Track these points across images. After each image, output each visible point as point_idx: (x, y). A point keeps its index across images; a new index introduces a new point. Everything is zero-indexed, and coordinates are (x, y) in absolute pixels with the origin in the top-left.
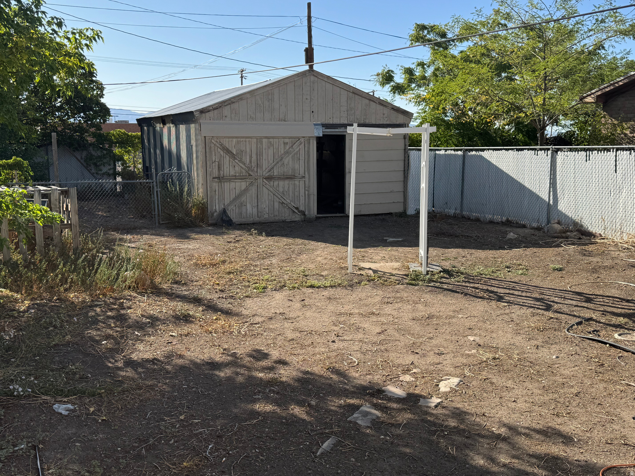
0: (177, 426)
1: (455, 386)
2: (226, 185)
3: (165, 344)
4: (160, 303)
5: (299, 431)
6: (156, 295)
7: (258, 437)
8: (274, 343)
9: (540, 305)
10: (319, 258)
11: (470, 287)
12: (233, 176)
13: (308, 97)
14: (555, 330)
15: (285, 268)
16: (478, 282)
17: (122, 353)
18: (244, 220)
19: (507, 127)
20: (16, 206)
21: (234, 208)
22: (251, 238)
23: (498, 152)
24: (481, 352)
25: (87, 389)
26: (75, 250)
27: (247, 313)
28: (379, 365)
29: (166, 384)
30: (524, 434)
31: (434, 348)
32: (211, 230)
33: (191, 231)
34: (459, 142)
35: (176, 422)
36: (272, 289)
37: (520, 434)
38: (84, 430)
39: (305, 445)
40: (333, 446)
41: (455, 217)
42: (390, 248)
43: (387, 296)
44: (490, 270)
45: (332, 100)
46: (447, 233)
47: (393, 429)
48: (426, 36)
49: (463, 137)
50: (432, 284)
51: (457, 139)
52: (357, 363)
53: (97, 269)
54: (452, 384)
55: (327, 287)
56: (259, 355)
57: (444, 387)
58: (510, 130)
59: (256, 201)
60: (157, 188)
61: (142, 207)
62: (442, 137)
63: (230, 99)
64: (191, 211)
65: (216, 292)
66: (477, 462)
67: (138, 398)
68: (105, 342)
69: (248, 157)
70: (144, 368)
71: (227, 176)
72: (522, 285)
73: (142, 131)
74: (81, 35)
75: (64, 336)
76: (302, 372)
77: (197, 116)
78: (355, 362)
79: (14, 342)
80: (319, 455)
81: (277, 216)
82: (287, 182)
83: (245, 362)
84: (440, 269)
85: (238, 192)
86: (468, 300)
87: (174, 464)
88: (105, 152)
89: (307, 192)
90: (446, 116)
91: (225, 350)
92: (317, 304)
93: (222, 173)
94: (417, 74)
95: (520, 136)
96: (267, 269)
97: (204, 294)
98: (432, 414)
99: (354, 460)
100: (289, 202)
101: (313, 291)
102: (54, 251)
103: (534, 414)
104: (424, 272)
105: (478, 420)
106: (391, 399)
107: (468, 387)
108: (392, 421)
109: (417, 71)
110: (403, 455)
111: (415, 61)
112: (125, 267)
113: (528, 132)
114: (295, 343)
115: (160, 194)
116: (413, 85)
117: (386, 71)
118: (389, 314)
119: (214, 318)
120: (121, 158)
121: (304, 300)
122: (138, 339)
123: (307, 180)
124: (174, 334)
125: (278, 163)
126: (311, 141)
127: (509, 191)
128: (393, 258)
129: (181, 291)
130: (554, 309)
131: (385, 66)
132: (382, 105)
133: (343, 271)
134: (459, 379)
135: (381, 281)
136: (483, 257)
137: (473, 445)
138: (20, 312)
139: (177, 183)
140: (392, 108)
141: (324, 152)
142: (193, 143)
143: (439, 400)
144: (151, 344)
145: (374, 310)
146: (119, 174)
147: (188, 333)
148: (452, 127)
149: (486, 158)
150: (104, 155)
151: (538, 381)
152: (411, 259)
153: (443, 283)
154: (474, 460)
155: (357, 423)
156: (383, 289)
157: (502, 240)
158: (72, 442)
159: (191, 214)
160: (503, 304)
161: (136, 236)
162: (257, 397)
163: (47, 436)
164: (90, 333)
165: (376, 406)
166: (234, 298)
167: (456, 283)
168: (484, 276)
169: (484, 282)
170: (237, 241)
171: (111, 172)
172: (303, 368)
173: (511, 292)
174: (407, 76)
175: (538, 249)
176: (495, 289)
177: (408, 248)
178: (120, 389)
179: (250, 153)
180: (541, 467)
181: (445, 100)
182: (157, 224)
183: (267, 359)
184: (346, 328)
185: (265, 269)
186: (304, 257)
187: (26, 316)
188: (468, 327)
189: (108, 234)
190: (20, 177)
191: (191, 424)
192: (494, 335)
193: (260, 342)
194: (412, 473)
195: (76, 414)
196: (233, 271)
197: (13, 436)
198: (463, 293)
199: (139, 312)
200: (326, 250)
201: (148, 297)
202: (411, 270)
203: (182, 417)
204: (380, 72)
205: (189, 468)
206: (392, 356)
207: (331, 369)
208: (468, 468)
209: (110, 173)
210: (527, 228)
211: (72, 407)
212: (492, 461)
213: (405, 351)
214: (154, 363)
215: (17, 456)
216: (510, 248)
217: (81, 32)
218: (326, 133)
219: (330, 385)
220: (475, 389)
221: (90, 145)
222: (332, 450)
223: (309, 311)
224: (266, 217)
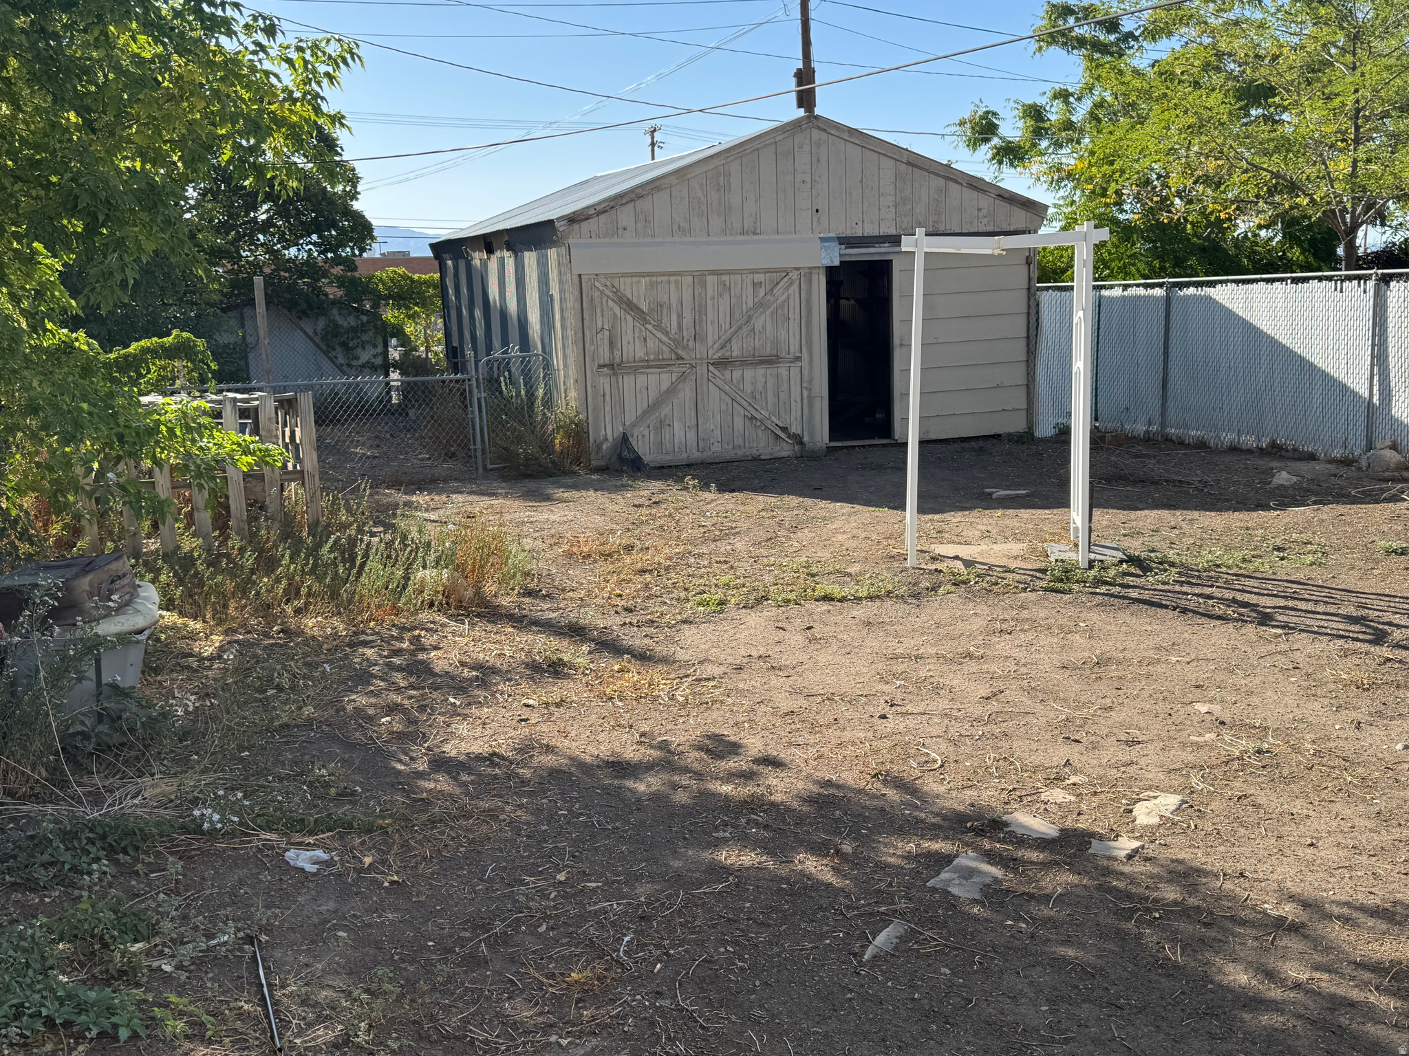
0: (552, 896)
1: (1172, 813)
2: (628, 381)
3: (514, 722)
4: (497, 637)
5: (821, 908)
6: (488, 621)
7: (729, 920)
8: (750, 721)
9: (1358, 632)
10: (840, 537)
11: (1193, 595)
12: (642, 361)
13: (807, 178)
14: (1398, 687)
15: (765, 560)
16: (1210, 583)
17: (425, 742)
18: (668, 458)
19: (1263, 233)
20: (189, 429)
21: (646, 432)
22: (685, 496)
23: (1250, 286)
24: (1227, 738)
25: (354, 818)
26: (313, 526)
27: (687, 657)
28: (991, 767)
29: (521, 806)
30: (1338, 918)
31: (1115, 731)
32: (598, 480)
33: (553, 483)
34: (1152, 269)
35: (549, 885)
36: (738, 604)
37: (1329, 917)
38: (354, 904)
39: (834, 937)
40: (898, 940)
41: (1148, 440)
42: (999, 513)
43: (1001, 618)
44: (1238, 555)
45: (861, 181)
46: (1131, 475)
47: (1033, 907)
48: (1071, 29)
49: (1161, 258)
50: (1103, 589)
51: (1147, 263)
52: (939, 762)
53: (363, 565)
54: (1163, 808)
55: (860, 599)
56: (719, 747)
57: (1145, 815)
58: (1271, 239)
59: (693, 414)
60: (479, 392)
61: (447, 433)
62: (1113, 260)
63: (632, 190)
64: (553, 441)
65: (617, 612)
66: (1231, 978)
67: (465, 837)
68: (388, 719)
69: (674, 318)
70: (472, 774)
71: (628, 362)
72: (1314, 588)
73: (442, 269)
74: (316, 54)
75: (300, 708)
76: (817, 782)
77: (561, 229)
78: (936, 761)
79: (195, 721)
80: (868, 961)
81: (739, 446)
82: (760, 371)
83: (689, 761)
84: (1120, 555)
85: (653, 395)
86: (1189, 622)
87: (551, 976)
88: (365, 318)
89: (805, 393)
90: (1122, 211)
91: (643, 735)
92: (840, 636)
93: (617, 354)
94: (1053, 118)
95: (1296, 253)
96: (726, 562)
97: (589, 617)
98: (1122, 873)
99: (948, 972)
100: (767, 416)
101: (830, 607)
102: (268, 528)
103: (1359, 873)
104: (1083, 564)
105: (1228, 885)
106: (1023, 841)
107: (1201, 815)
108: (1031, 889)
109: (1053, 110)
110: (1060, 963)
111: (1048, 88)
112: (420, 559)
113: (1312, 241)
114: (797, 720)
115: (486, 406)
116: (1044, 144)
117: (980, 113)
118: (1007, 657)
119: (616, 667)
120: (398, 332)
121: (812, 627)
122: (454, 712)
123: (805, 364)
124: (531, 702)
125: (740, 328)
126: (815, 277)
127: (1275, 375)
128: (1008, 534)
129: (541, 611)
130: (1392, 640)
131: (978, 103)
132: (975, 188)
133: (896, 564)
134: (1180, 797)
135: (985, 585)
136: (1219, 528)
137: (1220, 941)
138: (205, 659)
139: (522, 381)
140: (1000, 196)
141: (843, 302)
142: (555, 290)
143: (1136, 844)
144: (484, 724)
145: (972, 648)
146: (396, 365)
147: (562, 701)
148: (1135, 236)
149: (1220, 301)
150: (363, 324)
151: (1364, 800)
152: (1050, 534)
153: (1128, 587)
154: (1224, 974)
155: (949, 892)
156: (990, 603)
157: (1261, 488)
158: (329, 929)
159: (554, 446)
160: (1274, 630)
161: (437, 498)
162: (721, 834)
163: (276, 916)
164: (354, 701)
165: (990, 857)
166: (656, 624)
167: (1160, 587)
168: (1224, 569)
169: (1225, 583)
170: (655, 503)
171: (379, 361)
172: (819, 774)
173: (1290, 603)
174: (1030, 122)
175: (1348, 506)
176: (1253, 599)
177: (1041, 511)
178: (425, 817)
179: (679, 308)
180: (1384, 990)
181: (1123, 171)
182: (481, 471)
183: (737, 754)
184: (910, 688)
185: (720, 562)
186: (805, 534)
187: (216, 666)
188: (1193, 683)
189: (377, 493)
190: (188, 374)
191: (582, 891)
192: (1255, 700)
193: (720, 719)
194: (1084, 1001)
195: (334, 870)
196: (650, 568)
197: (205, 917)
198: (1178, 607)
199: (455, 656)
200: (853, 518)
201: (472, 624)
202: (1052, 559)
203: (561, 877)
204: (967, 116)
205: (584, 983)
206: (1020, 747)
207: (882, 775)
208: (1211, 991)
209: (376, 363)
210: (1318, 460)
211: (325, 856)
212: (1266, 975)
213: (1048, 736)
214: (492, 762)
215: (216, 958)
216: (1283, 506)
217: (317, 46)
218: (848, 259)
219: (883, 810)
220: (1217, 820)
221: (334, 303)
222: (896, 948)
223: (823, 650)
224: (716, 449)
